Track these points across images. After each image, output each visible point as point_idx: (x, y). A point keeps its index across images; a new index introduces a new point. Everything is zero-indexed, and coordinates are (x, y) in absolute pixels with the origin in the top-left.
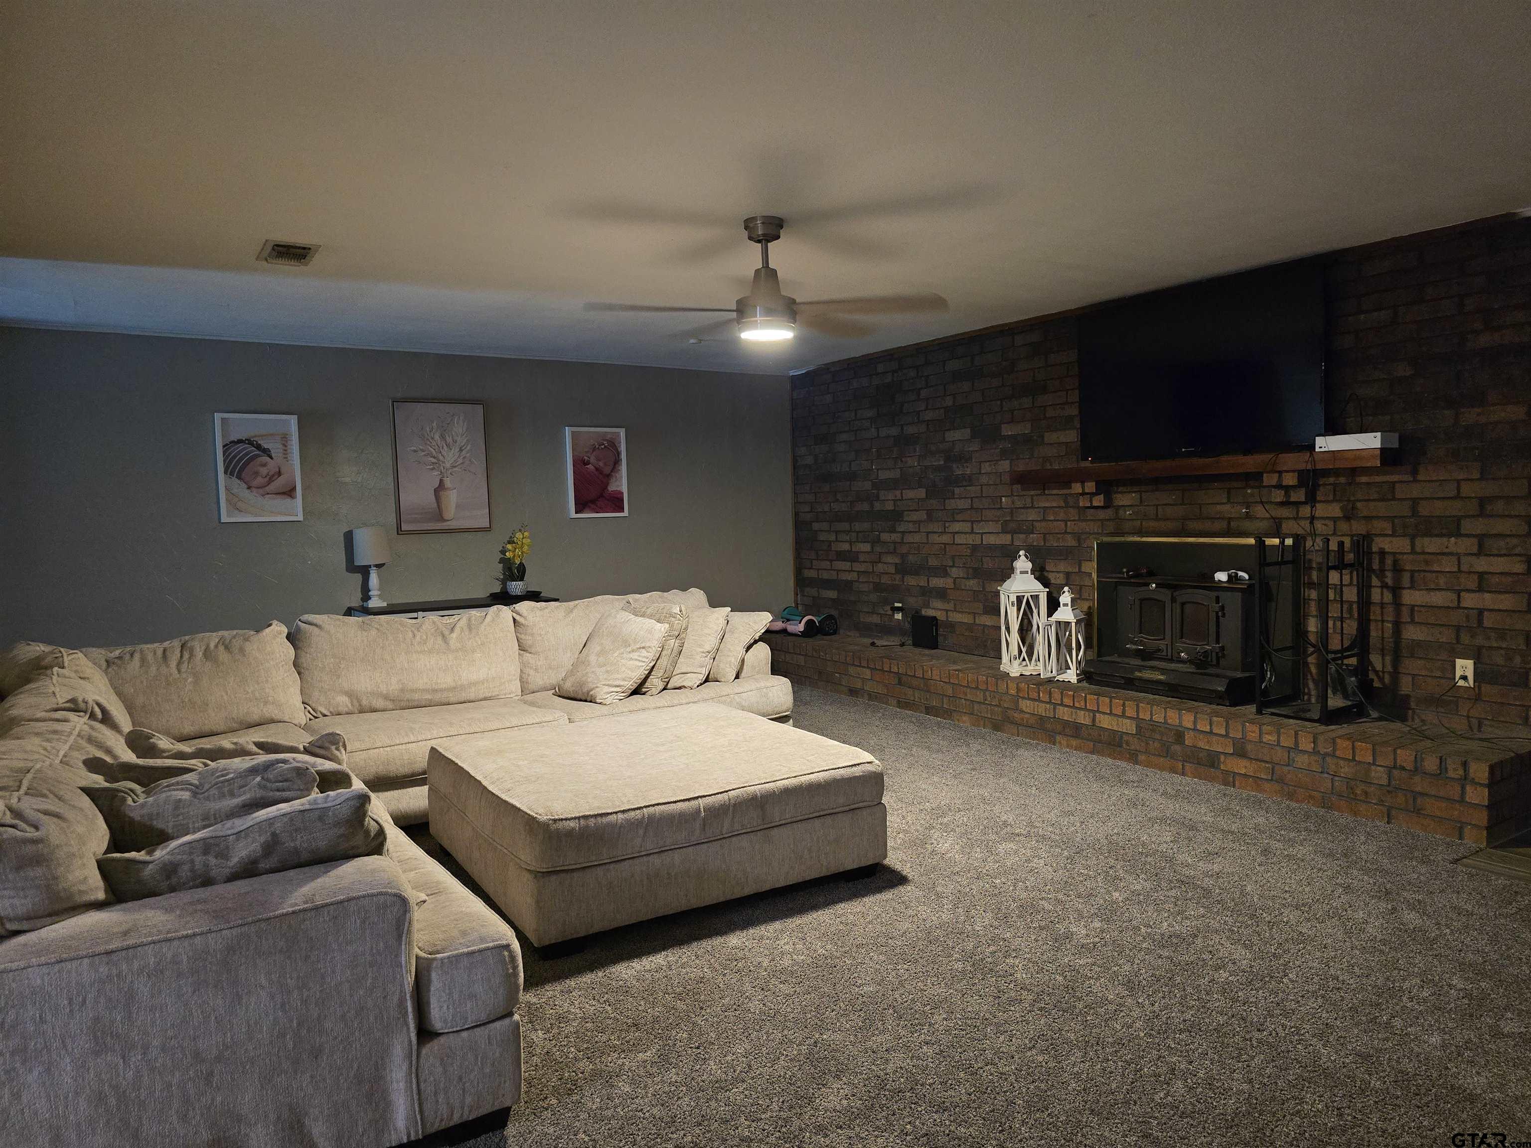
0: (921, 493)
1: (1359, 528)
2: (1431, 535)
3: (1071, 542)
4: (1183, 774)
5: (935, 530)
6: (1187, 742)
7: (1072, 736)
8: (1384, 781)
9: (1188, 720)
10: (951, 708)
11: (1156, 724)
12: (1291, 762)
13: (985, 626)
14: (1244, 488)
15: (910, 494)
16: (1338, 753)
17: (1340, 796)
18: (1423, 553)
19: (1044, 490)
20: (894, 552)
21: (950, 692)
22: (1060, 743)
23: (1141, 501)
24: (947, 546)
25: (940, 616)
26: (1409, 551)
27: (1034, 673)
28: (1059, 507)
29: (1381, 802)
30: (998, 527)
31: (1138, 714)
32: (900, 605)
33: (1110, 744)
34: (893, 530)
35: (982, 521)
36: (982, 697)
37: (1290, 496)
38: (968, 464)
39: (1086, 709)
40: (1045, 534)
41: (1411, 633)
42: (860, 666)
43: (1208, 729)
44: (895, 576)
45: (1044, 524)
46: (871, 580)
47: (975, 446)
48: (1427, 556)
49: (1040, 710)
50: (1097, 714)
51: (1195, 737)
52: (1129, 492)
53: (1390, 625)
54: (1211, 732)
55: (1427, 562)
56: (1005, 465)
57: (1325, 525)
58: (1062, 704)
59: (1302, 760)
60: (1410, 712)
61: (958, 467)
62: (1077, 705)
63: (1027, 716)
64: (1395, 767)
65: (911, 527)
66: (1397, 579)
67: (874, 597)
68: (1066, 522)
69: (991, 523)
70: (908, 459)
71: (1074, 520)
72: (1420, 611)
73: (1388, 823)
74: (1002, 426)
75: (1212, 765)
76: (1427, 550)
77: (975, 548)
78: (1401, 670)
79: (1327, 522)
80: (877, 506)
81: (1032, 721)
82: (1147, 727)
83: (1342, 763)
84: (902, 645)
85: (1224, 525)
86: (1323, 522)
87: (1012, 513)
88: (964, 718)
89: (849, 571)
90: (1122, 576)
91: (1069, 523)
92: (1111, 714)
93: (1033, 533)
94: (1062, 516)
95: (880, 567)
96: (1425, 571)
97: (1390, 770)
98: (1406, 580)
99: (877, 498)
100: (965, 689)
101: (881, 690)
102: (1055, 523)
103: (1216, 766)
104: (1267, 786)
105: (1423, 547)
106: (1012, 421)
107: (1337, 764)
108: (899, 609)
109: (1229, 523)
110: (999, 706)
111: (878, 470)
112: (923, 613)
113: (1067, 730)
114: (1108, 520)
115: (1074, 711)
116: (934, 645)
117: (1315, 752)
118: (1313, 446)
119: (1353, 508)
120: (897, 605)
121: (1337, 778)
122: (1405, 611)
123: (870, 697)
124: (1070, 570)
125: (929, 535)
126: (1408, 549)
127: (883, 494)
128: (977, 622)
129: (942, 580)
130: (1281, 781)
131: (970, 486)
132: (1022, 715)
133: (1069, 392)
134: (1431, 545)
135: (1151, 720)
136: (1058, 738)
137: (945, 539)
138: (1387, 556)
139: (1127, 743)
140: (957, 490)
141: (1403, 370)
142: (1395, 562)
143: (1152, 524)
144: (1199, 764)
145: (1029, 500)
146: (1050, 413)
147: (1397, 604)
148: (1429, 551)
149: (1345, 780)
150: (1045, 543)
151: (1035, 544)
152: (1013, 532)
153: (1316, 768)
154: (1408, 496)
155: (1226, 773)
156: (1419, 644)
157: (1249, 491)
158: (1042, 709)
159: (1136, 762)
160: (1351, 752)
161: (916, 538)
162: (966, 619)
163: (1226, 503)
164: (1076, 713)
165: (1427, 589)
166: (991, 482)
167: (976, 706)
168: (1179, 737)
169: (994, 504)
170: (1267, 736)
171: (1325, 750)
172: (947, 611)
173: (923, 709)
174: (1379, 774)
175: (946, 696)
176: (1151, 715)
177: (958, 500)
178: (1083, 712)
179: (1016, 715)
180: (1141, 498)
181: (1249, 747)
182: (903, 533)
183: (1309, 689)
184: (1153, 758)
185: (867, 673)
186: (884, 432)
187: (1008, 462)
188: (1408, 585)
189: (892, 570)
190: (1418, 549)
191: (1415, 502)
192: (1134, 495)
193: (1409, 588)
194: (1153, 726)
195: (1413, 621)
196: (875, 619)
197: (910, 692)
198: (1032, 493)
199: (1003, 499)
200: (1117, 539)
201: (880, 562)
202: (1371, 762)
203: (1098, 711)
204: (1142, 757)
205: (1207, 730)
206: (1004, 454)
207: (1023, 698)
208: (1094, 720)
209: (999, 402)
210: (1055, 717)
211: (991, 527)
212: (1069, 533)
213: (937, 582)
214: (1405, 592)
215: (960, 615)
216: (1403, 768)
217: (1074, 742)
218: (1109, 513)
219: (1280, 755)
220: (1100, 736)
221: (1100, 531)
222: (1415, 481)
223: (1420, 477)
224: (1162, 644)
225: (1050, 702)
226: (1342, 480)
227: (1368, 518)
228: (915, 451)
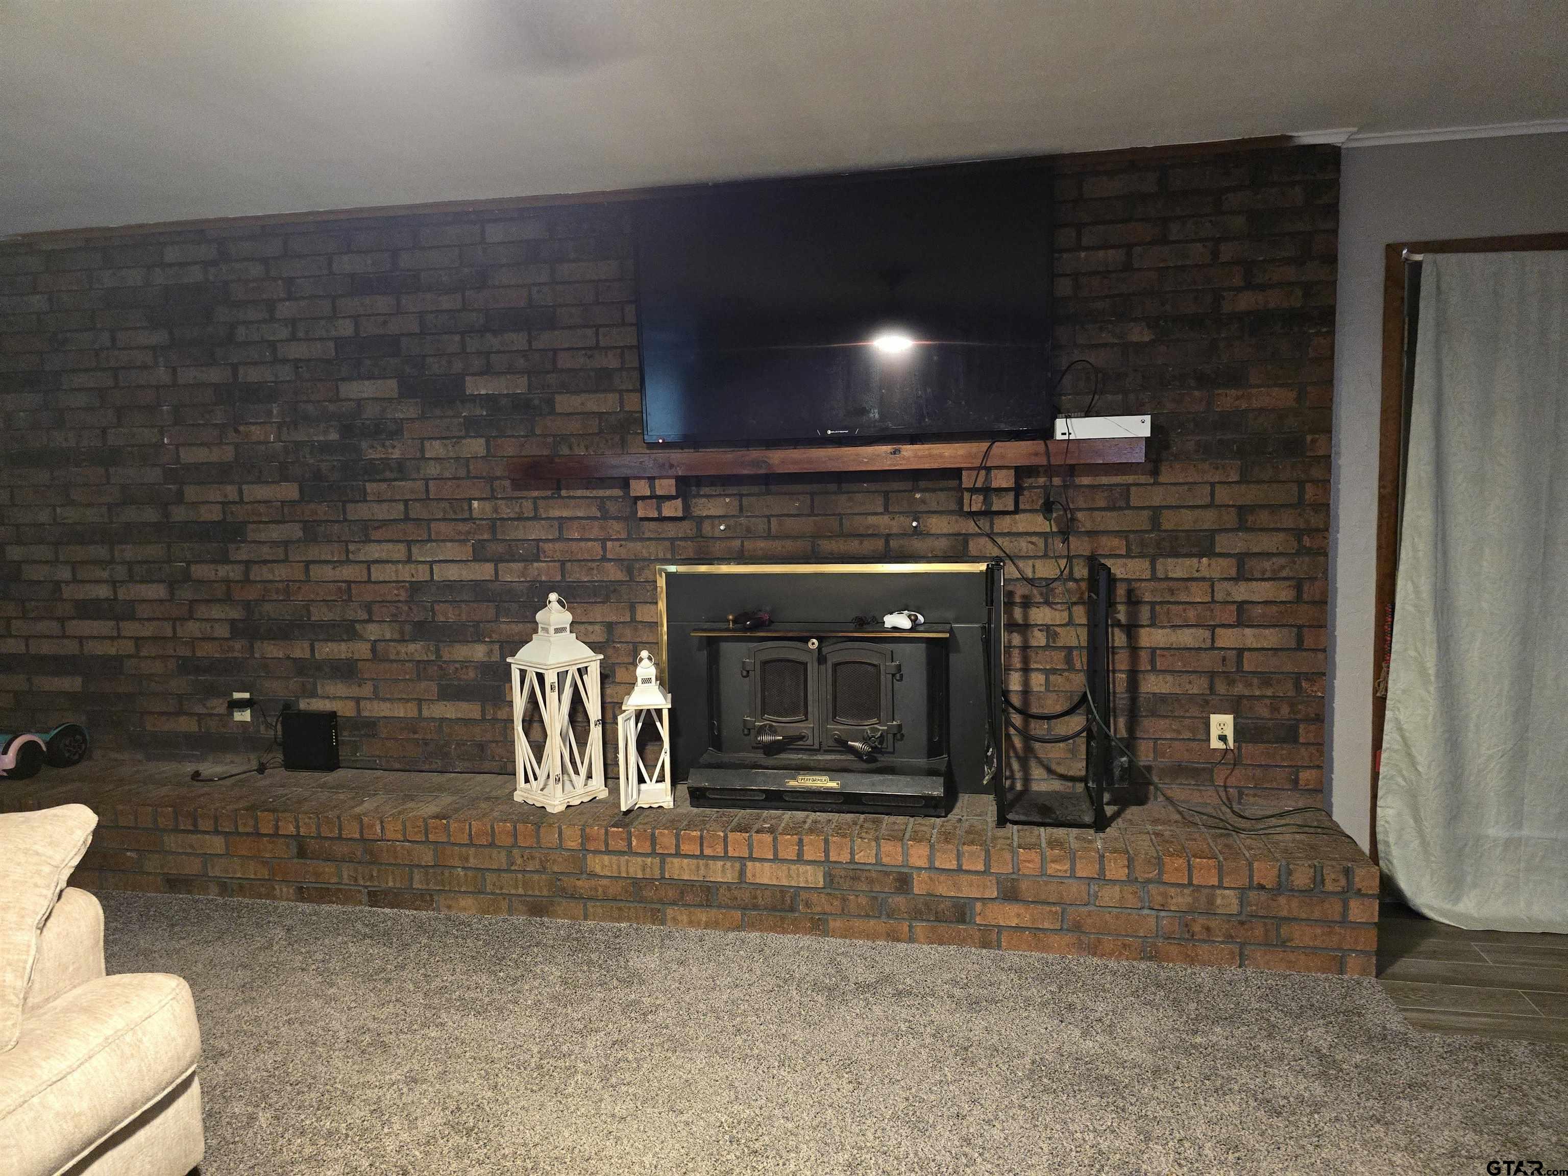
0: (290, 491)
1: (1080, 546)
2: (1177, 555)
3: (614, 573)
4: (911, 940)
5: (323, 557)
6: (916, 891)
7: (700, 905)
8: (1235, 909)
9: (918, 855)
10: (432, 886)
11: (859, 867)
12: (1092, 899)
13: (443, 720)
14: (911, 491)
15: (261, 492)
16: (1166, 878)
17: (1169, 938)
18: (1167, 579)
19: (559, 489)
20: (228, 599)
21: (428, 857)
22: (674, 919)
23: (741, 510)
24: (353, 585)
25: (344, 709)
26: (1148, 577)
27: (585, 800)
28: (588, 518)
29: (1229, 938)
30: (465, 552)
31: (827, 854)
32: (247, 695)
33: (774, 909)
34: (225, 560)
35: (430, 540)
36: (504, 860)
37: (991, 505)
38: (395, 443)
39: (726, 857)
40: (563, 563)
41: (1152, 685)
42: (196, 831)
43: (953, 865)
44: (231, 643)
45: (558, 546)
46: (172, 652)
47: (408, 410)
48: (1171, 584)
49: (631, 870)
50: (749, 864)
51: (931, 879)
52: (720, 495)
53: (1124, 676)
54: (960, 870)
55: (1172, 592)
56: (475, 446)
57: (1032, 543)
58: (677, 854)
59: (1110, 895)
60: (1152, 787)
61: (372, 447)
62: (707, 851)
63: (605, 882)
64: (1251, 888)
65: (266, 552)
66: (1133, 615)
67: (180, 684)
68: (604, 541)
69: (449, 544)
70: (253, 428)
71: (618, 540)
72: (1163, 656)
73: (1240, 967)
74: (467, 378)
75: (962, 919)
76: (1171, 575)
77: (415, 587)
78: (1139, 734)
79: (1034, 539)
80: (179, 514)
81: (615, 889)
82: (843, 873)
83: (1172, 891)
84: (261, 769)
85: (880, 544)
86: (1029, 539)
87: (493, 529)
88: (463, 903)
89: (112, 638)
90: (723, 625)
91: (609, 544)
92: (776, 859)
93: (538, 560)
94: (595, 532)
95: (192, 628)
96: (1169, 602)
97: (1243, 891)
98: (1145, 613)
99: (180, 498)
100: (464, 849)
101: (253, 871)
102: (583, 544)
103: (968, 920)
104: (1054, 940)
105: (1166, 571)
106: (487, 371)
107: (1165, 895)
108: (241, 705)
109: (887, 542)
110: (542, 870)
111: (177, 446)
112: (303, 705)
113: (688, 898)
114: (681, 539)
115: (701, 862)
116: (331, 763)
117: (1131, 880)
118: (1049, 432)
119: (1073, 519)
120: (237, 695)
121: (1163, 914)
122: (1144, 656)
123: (224, 888)
124: (613, 618)
125: (311, 566)
126: (1147, 575)
127: (191, 493)
128: (426, 713)
129: (343, 646)
130: (1077, 927)
131: (402, 480)
132: (593, 882)
133: (601, 330)
134: (1178, 568)
135: (853, 861)
136: (670, 912)
137: (347, 573)
138: (1118, 584)
139: (807, 904)
140: (370, 487)
141: (1139, 334)
142: (1130, 592)
143: (761, 544)
144: (938, 920)
145: (528, 506)
146: (565, 361)
147: (1134, 649)
148: (1174, 576)
149: (1178, 915)
150: (563, 576)
151: (544, 578)
152: (497, 560)
153: (1131, 901)
154: (1147, 504)
155: (986, 929)
156: (1162, 699)
157: (918, 496)
158: (635, 867)
159: (825, 933)
160: (1186, 873)
161: (281, 572)
162: (400, 711)
163: (881, 514)
164: (707, 865)
165: (1173, 626)
166: (447, 475)
167: (490, 877)
168: (903, 882)
169: (455, 512)
170: (1053, 865)
171: (1146, 876)
172: (358, 700)
173: (365, 899)
174: (1228, 901)
175: (418, 866)
176: (852, 854)
177: (375, 505)
178: (720, 863)
179: (579, 883)
180: (741, 505)
181: (1024, 885)
182: (248, 564)
183: (1012, 771)
184: (857, 923)
185: (217, 844)
186: (188, 375)
187: (482, 441)
188: (1149, 622)
189: (222, 631)
190: (1160, 575)
191: (1156, 512)
192: (727, 500)
193: (1148, 626)
194: (855, 872)
195: (1154, 669)
196: (186, 725)
197: (329, 869)
198: (536, 494)
199: (475, 504)
200: (703, 569)
201: (191, 618)
202: (1216, 884)
203: (751, 858)
204: (835, 924)
205: (952, 867)
206: (472, 427)
207: (597, 852)
208: (742, 873)
209: (457, 338)
210: (663, 878)
211: (451, 551)
212: (610, 560)
213: (329, 650)
214: (1143, 631)
215: (388, 705)
216: (1262, 887)
217: (703, 915)
218: (686, 528)
219: (1074, 889)
220: (755, 898)
221: (669, 556)
222: (1156, 483)
223: (1162, 479)
224: (804, 728)
225: (653, 854)
226: (1057, 481)
227: (1091, 534)
228: (269, 413)
